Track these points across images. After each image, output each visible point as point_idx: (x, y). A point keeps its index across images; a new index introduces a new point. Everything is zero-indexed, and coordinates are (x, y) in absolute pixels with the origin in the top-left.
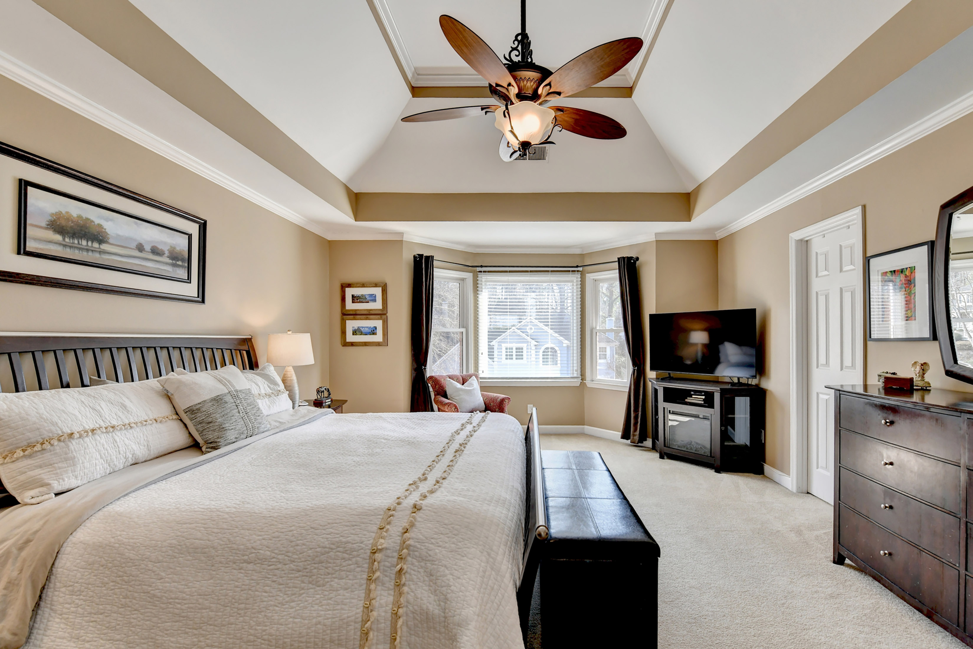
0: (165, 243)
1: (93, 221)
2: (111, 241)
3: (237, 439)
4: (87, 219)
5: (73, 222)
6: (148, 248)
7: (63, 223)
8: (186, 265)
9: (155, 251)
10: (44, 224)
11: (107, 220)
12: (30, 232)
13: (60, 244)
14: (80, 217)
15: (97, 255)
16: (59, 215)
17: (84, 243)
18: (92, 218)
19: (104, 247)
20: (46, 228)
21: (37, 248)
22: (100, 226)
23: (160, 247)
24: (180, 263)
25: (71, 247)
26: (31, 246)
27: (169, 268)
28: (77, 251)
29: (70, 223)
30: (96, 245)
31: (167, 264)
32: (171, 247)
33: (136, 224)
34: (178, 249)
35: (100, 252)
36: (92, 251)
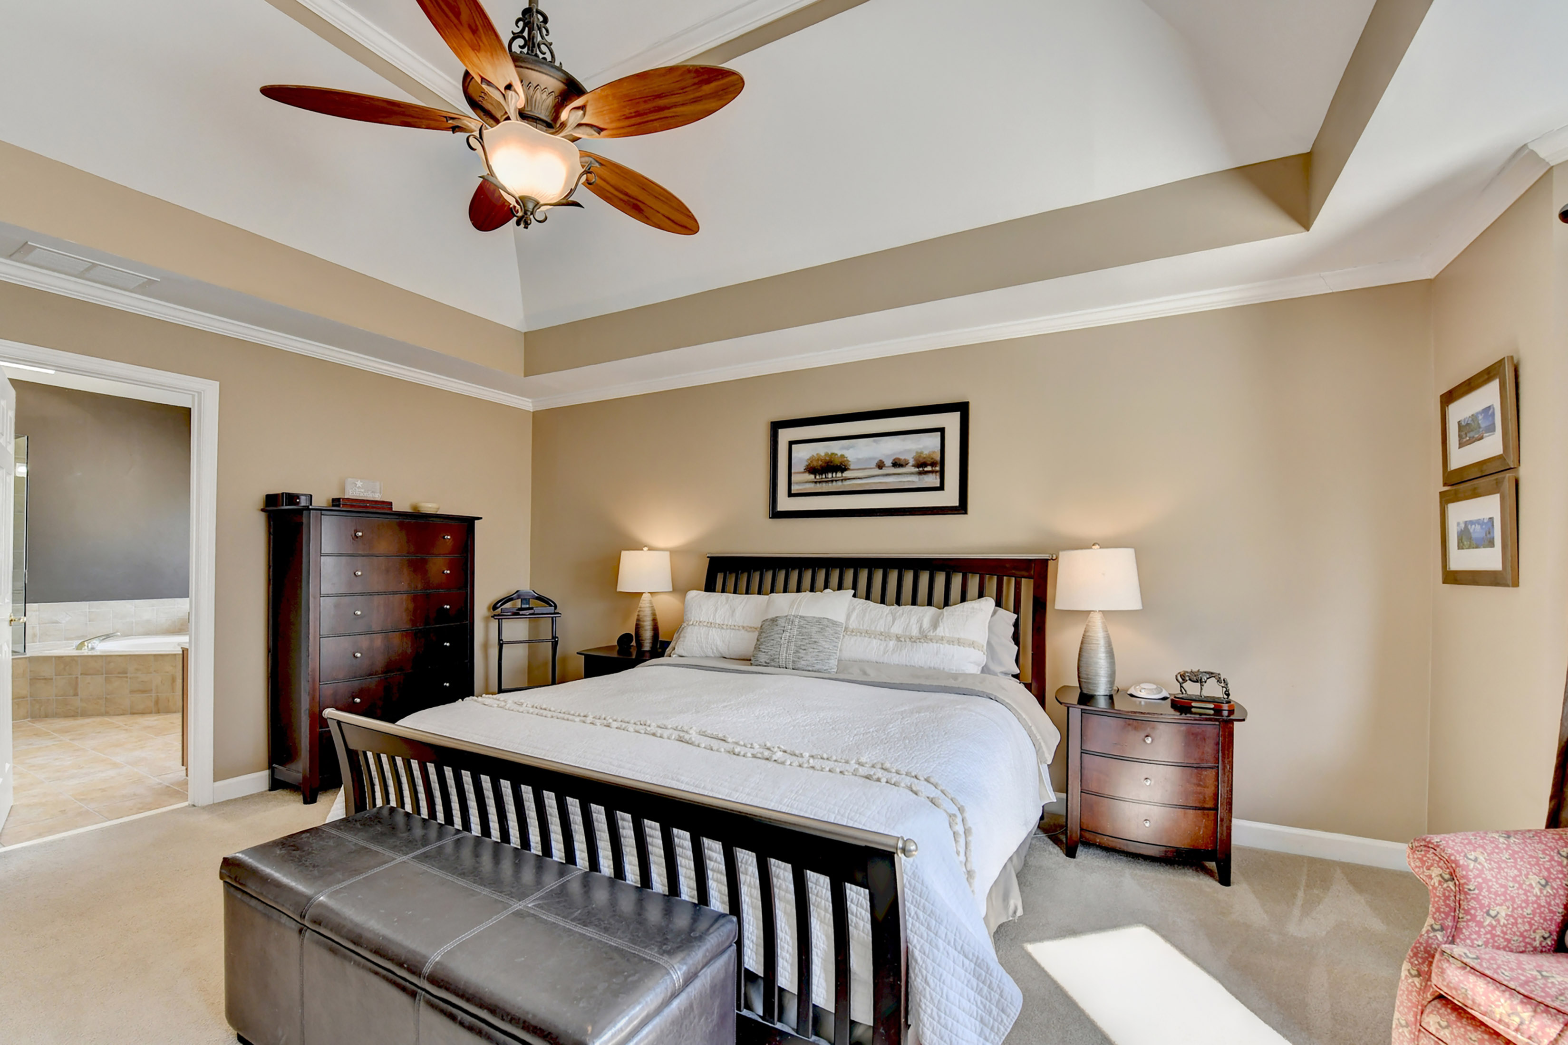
0: (909, 451)
1: (837, 454)
2: (851, 467)
3: (767, 665)
4: (832, 454)
5: (821, 461)
6: (888, 463)
7: (815, 464)
8: (938, 468)
9: (896, 464)
10: (802, 470)
11: (848, 448)
12: (794, 478)
13: (813, 482)
14: (827, 454)
15: (840, 483)
16: (812, 459)
17: (830, 475)
18: (836, 452)
19: (846, 474)
20: (804, 472)
21: (798, 490)
22: (842, 456)
23: (902, 457)
24: (929, 468)
25: (820, 482)
26: (795, 489)
27: (915, 478)
28: (824, 484)
29: (820, 463)
30: (839, 474)
31: (912, 474)
32: (917, 453)
33: (874, 441)
34: (926, 452)
35: (842, 480)
36: (836, 481)
